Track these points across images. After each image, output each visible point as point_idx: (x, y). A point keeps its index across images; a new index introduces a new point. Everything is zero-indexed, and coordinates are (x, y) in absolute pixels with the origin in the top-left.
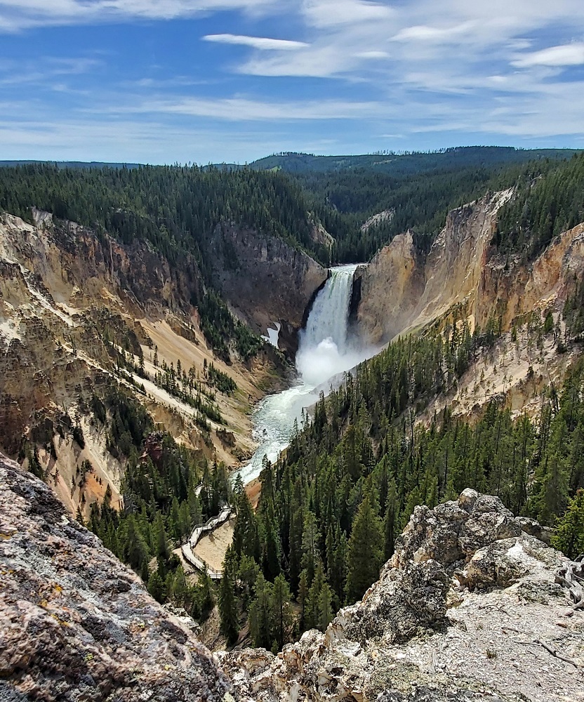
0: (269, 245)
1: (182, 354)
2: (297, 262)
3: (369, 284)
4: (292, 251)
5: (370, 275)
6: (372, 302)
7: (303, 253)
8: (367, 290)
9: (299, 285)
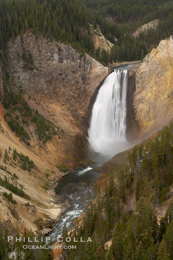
0: (60, 50)
2: (83, 63)
3: (143, 79)
4: (78, 54)
5: (142, 71)
6: (146, 93)
7: (88, 56)
8: (141, 83)
9: (85, 80)
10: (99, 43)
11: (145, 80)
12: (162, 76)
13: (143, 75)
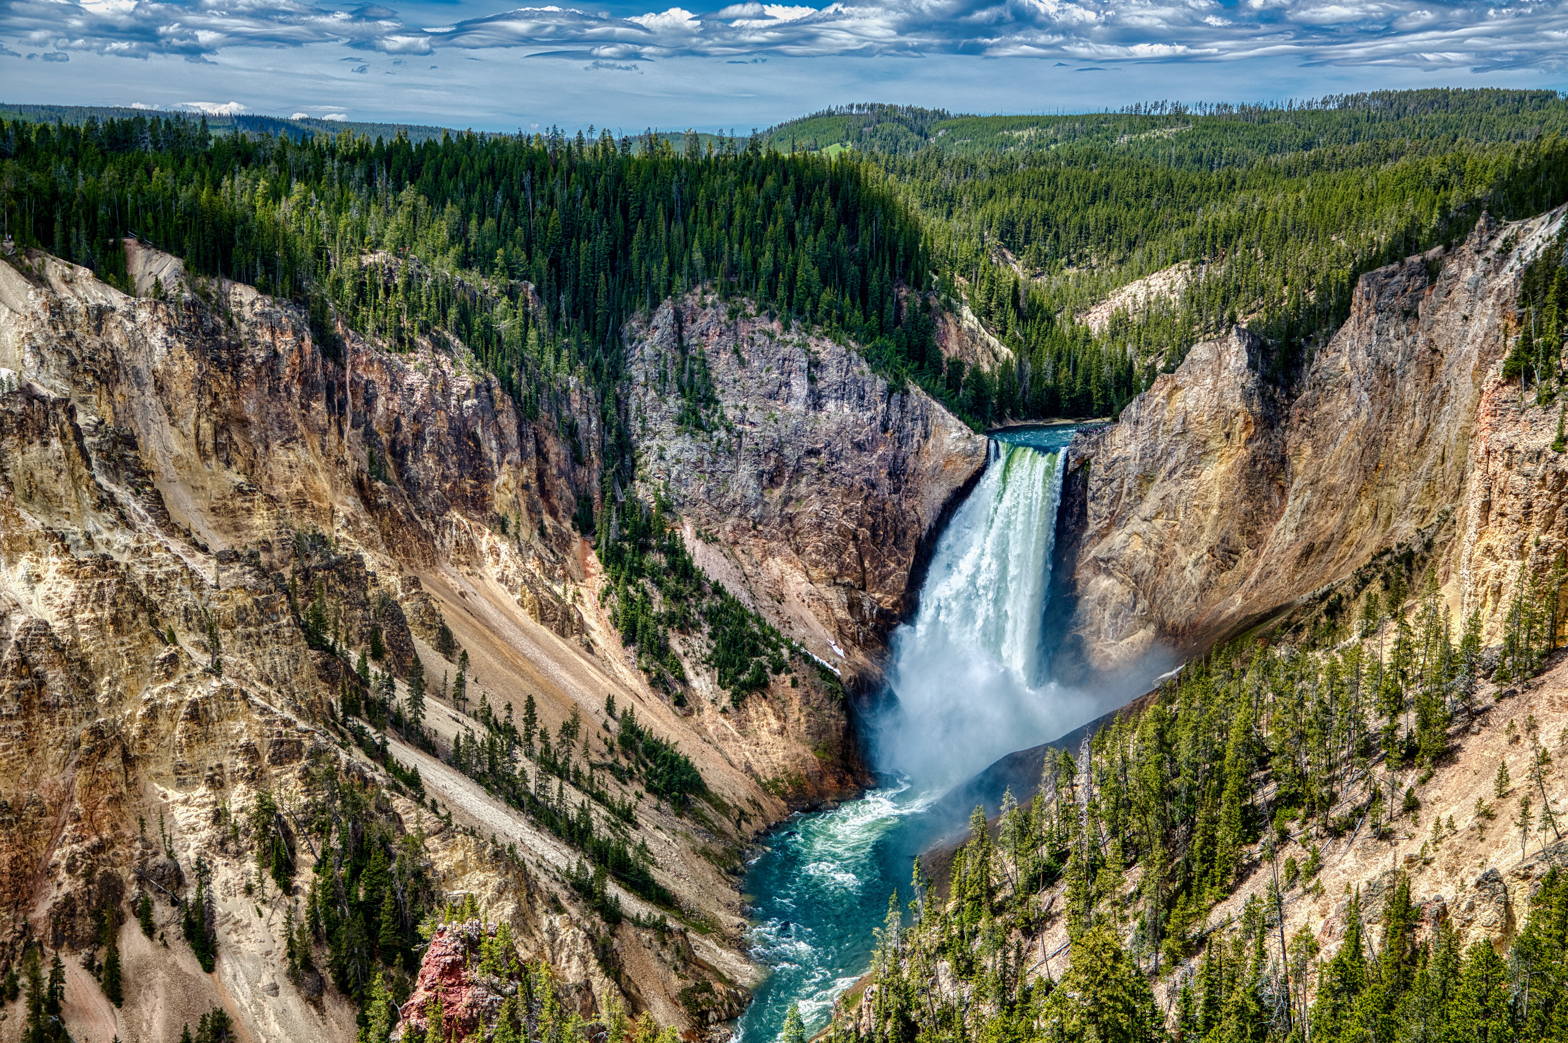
0: (814, 362)
1: (540, 679)
2: (895, 415)
3: (1115, 485)
4: (881, 384)
5: (1115, 455)
6: (1123, 536)
7: (915, 389)
8: (1106, 501)
9: (899, 480)
10: (960, 342)
11: (1125, 490)
12: (1192, 476)
13: (1117, 469)
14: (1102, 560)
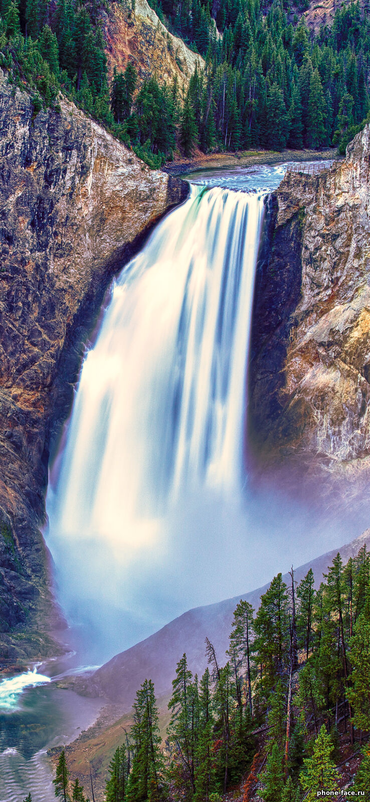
5: (340, 203)
10: (131, 44)
11: (352, 250)
13: (343, 221)
14: (321, 344)
